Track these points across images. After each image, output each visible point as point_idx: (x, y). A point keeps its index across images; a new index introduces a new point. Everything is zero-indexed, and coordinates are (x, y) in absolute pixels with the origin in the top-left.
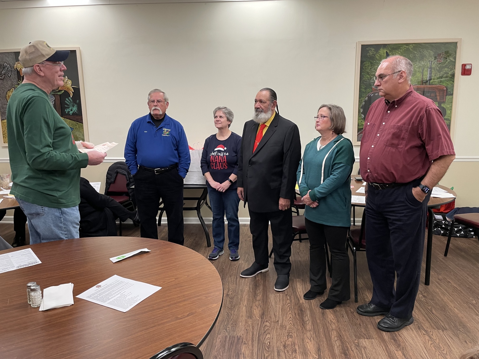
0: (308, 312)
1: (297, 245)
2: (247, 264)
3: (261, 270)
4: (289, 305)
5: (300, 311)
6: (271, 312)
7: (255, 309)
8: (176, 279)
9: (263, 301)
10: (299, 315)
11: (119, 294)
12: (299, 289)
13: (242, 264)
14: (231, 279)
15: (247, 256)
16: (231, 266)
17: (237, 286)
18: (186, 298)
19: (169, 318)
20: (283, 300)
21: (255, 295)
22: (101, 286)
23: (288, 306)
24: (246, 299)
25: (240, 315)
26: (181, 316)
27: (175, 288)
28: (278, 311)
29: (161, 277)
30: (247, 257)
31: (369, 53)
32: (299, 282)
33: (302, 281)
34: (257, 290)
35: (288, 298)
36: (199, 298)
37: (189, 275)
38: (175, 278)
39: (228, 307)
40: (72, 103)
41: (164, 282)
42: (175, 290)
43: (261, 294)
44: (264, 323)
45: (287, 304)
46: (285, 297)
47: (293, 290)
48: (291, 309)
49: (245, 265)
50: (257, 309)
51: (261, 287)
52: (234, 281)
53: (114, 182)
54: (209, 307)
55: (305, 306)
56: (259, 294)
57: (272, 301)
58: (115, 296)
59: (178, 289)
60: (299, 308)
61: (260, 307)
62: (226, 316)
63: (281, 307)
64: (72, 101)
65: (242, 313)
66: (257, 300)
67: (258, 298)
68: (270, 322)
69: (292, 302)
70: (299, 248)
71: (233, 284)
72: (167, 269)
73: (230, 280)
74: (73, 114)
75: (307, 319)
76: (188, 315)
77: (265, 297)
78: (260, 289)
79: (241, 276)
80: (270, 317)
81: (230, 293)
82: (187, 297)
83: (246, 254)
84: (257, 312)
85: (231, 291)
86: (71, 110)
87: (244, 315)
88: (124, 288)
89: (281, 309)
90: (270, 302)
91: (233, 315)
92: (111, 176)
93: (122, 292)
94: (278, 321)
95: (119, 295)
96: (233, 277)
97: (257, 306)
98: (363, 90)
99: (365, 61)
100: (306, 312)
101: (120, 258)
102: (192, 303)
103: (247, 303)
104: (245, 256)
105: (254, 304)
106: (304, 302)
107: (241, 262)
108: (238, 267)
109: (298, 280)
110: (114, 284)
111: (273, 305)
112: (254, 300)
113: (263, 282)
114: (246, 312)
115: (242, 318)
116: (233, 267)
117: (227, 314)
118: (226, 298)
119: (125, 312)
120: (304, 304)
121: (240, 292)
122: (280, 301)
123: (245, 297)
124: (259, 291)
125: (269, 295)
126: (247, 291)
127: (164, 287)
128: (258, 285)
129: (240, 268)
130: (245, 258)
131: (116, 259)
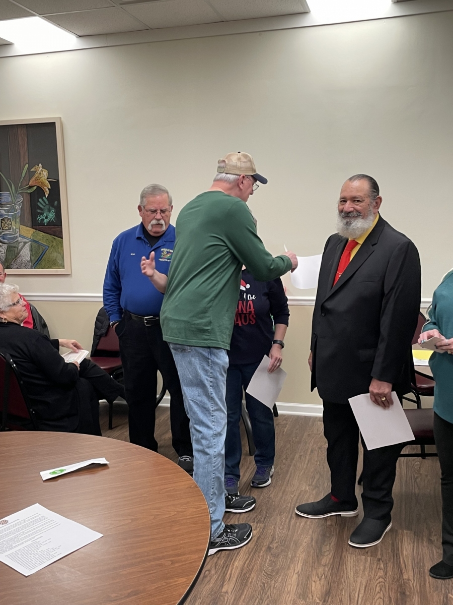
0: (416, 600)
1: (416, 464)
2: (314, 492)
4: (381, 580)
5: (400, 595)
6: (343, 591)
7: (314, 582)
8: (133, 520)
9: (333, 568)
10: (396, 603)
11: (30, 539)
12: (406, 549)
13: (306, 492)
14: (281, 518)
16: (285, 493)
17: (290, 533)
20: (371, 568)
21: (319, 554)
22: (7, 522)
23: (378, 581)
24: (302, 559)
25: (286, 589)
28: (358, 590)
30: (318, 480)
32: (407, 536)
33: (415, 535)
34: (325, 544)
35: (382, 566)
36: (159, 562)
37: (158, 515)
39: (265, 572)
40: (48, 207)
41: (111, 525)
43: (331, 554)
45: (377, 578)
46: (376, 564)
47: (393, 551)
48: (383, 589)
49: (310, 495)
50: (318, 582)
51: (334, 540)
52: (284, 524)
53: (107, 334)
54: (171, 583)
55: (411, 586)
56: (327, 554)
57: (349, 570)
58: (23, 543)
60: (399, 588)
61: (325, 578)
62: (260, 588)
63: (364, 582)
65: (289, 587)
66: (322, 563)
67: (324, 561)
69: (388, 575)
70: (419, 471)
71: (283, 529)
73: (278, 521)
74: (49, 223)
76: (129, 594)
77: (338, 560)
78: (330, 544)
79: (297, 514)
80: (341, 601)
81: (274, 545)
83: (317, 473)
84: (317, 587)
85: (277, 542)
87: (293, 591)
88: (42, 529)
89: (364, 586)
90: (345, 571)
91: (272, 589)
93: (36, 538)
96: (285, 515)
97: (320, 576)
100: (413, 598)
101: (56, 473)
102: (144, 572)
103: (302, 569)
104: (313, 477)
105: (315, 572)
106: (411, 578)
107: (304, 488)
108: (298, 498)
109: (407, 533)
110: (30, 520)
111: (350, 577)
112: (316, 563)
113: (338, 530)
114: (298, 586)
115: (288, 595)
116: (287, 497)
117: (262, 585)
118: (265, 555)
119: (26, 575)
120: (411, 583)
121: (293, 546)
122: (364, 571)
123: (299, 557)
124: (328, 546)
125: (345, 557)
126: (306, 544)
127: (107, 535)
128: (328, 535)
129: (302, 498)
130: (313, 481)
131: (50, 473)
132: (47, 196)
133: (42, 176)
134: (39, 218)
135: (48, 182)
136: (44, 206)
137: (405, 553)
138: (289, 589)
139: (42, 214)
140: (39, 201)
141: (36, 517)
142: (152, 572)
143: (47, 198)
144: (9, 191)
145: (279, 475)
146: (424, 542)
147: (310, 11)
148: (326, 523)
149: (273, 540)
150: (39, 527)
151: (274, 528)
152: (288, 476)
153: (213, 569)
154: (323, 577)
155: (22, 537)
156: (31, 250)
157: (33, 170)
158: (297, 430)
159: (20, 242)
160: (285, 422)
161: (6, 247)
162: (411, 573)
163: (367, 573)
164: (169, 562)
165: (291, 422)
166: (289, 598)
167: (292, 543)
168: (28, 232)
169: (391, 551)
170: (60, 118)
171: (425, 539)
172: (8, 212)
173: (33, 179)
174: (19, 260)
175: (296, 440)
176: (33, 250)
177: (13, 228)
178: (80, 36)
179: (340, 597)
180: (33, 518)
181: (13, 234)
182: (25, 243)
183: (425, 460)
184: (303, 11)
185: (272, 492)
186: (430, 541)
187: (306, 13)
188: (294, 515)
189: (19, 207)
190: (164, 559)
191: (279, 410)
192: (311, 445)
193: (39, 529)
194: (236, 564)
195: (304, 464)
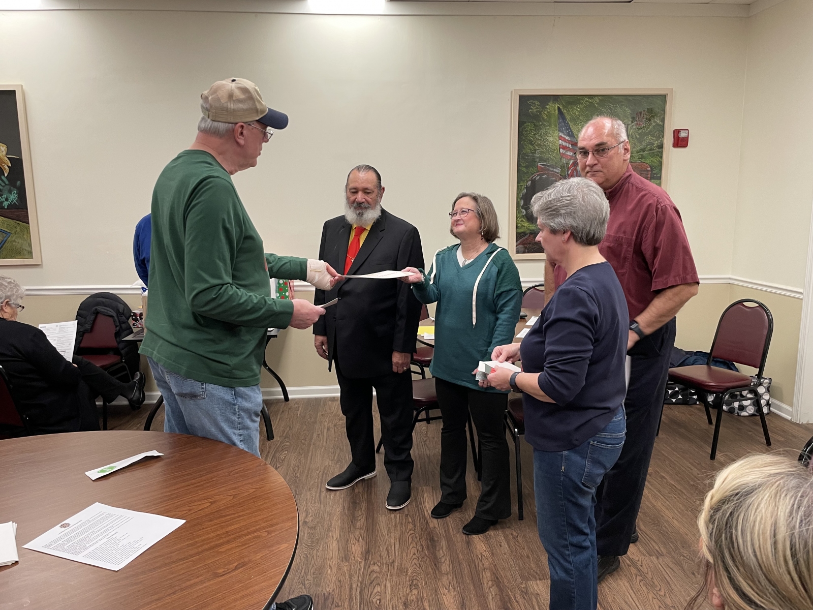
0: (443, 543)
2: (338, 466)
3: (363, 475)
4: (412, 532)
5: (430, 540)
6: (381, 548)
7: (353, 544)
8: (212, 503)
9: (368, 529)
10: (428, 549)
11: (104, 537)
12: (428, 503)
13: (329, 466)
14: (311, 494)
15: (338, 451)
16: (310, 471)
17: (322, 506)
18: (233, 536)
19: (202, 575)
20: (401, 524)
21: (353, 519)
22: (69, 525)
23: (409, 534)
24: (338, 527)
25: (328, 556)
26: (223, 570)
27: (211, 521)
28: (393, 544)
29: (184, 502)
30: (339, 455)
31: (532, 109)
32: (426, 492)
34: (357, 510)
35: (410, 520)
36: (255, 534)
37: (236, 494)
38: (210, 502)
39: (306, 545)
40: (8, 187)
41: (190, 510)
42: (209, 523)
43: (364, 517)
44: (369, 567)
45: (408, 531)
46: (405, 520)
47: (417, 506)
48: (415, 539)
49: (334, 469)
50: (357, 543)
51: (364, 505)
52: (315, 498)
53: (92, 330)
54: (273, 551)
55: (437, 532)
56: (360, 518)
57: (383, 529)
58: (97, 542)
59: (216, 521)
60: (428, 536)
61: (363, 539)
62: (303, 559)
63: (397, 537)
64: (7, 183)
65: (331, 553)
66: (357, 527)
67: (358, 524)
68: (380, 564)
69: (416, 527)
70: (427, 434)
71: (315, 503)
72: (196, 487)
73: (309, 497)
74: (10, 206)
75: (443, 555)
76: (236, 567)
77: (371, 521)
78: (361, 509)
79: (328, 489)
80: (380, 556)
81: (309, 519)
84: (357, 549)
85: (311, 516)
86: (7, 200)
87: (335, 556)
88: (114, 526)
89: (398, 540)
90: (379, 530)
91: (315, 558)
92: (85, 318)
93: (110, 535)
94: (393, 562)
95: (105, 540)
96: (314, 490)
97: (357, 538)
98: (524, 169)
99: (525, 123)
100: (441, 542)
101: (106, 471)
102: (243, 545)
104: (334, 453)
105: (352, 536)
106: (436, 526)
107: (327, 463)
108: (323, 473)
109: (426, 489)
110: (94, 519)
111: (384, 534)
112: (352, 527)
113: (366, 496)
114: (339, 550)
115: (332, 560)
116: (313, 473)
117: (304, 556)
119: (117, 570)
121: (327, 517)
122: (396, 526)
123: (335, 524)
124: (360, 512)
125: (377, 518)
126: (339, 513)
127: (190, 520)
128: (358, 502)
129: (327, 473)
130: (335, 456)
131: (98, 472)
132: (6, 175)
135: (7, 159)
136: (3, 187)
138: (331, 555)
141: (101, 515)
143: (6, 177)
149: (307, 515)
150: (109, 524)
151: (306, 503)
152: (310, 454)
154: (361, 538)
155: (93, 536)
158: (310, 411)
160: (296, 405)
163: (398, 528)
164: (265, 533)
165: (303, 405)
166: (332, 563)
167: (326, 514)
175: (311, 420)
179: (379, 553)
180: (98, 517)
183: (430, 423)
185: (298, 471)
190: (258, 531)
191: (290, 395)
192: (326, 423)
193: (110, 526)
195: (323, 441)
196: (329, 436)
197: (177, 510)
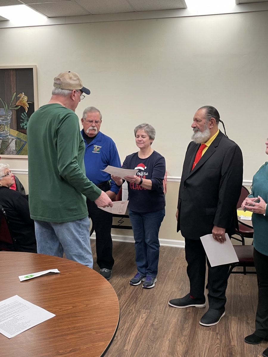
1: (241, 277)
2: (180, 292)
4: (218, 345)
5: (229, 354)
6: (196, 351)
7: (179, 345)
8: (73, 307)
9: (190, 337)
12: (233, 328)
13: (175, 292)
14: (160, 307)
16: (163, 293)
17: (165, 316)
20: (212, 339)
21: (182, 329)
23: (216, 346)
24: (171, 332)
25: (162, 349)
27: (69, 318)
28: (204, 351)
29: (60, 303)
30: (182, 285)
32: (234, 320)
33: (239, 320)
34: (186, 323)
35: (219, 337)
37: (89, 304)
39: (150, 339)
42: (67, 319)
43: (189, 329)
45: (216, 344)
46: (215, 336)
48: (219, 351)
49: (177, 294)
50: (181, 345)
51: (191, 321)
52: (162, 310)
54: (95, 345)
55: (236, 349)
56: (186, 329)
57: (200, 339)
59: (71, 319)
60: (229, 351)
61: (185, 343)
62: (146, 348)
63: (208, 346)
64: (26, 116)
66: (184, 334)
67: (185, 333)
69: (222, 342)
71: (161, 313)
73: (158, 309)
76: (70, 351)
77: (193, 333)
78: (189, 323)
79: (169, 305)
81: (156, 323)
82: (77, 329)
83: (182, 281)
84: (180, 348)
85: (157, 322)
87: (166, 350)
88: (19, 311)
89: (208, 349)
90: (197, 340)
91: (153, 349)
93: (16, 315)
95: (12, 318)
96: (162, 305)
97: (182, 342)
100: (237, 356)
101: (28, 277)
103: (172, 338)
104: (180, 284)
105: (179, 340)
106: (236, 345)
107: (174, 290)
109: (234, 318)
110: (12, 305)
111: (200, 343)
113: (193, 315)
114: (169, 347)
115: (163, 353)
116: (164, 295)
117: (148, 346)
118: (150, 329)
119: (9, 338)
120: (236, 348)
121: (167, 324)
122: (208, 340)
123: (170, 330)
124: (187, 325)
125: (197, 331)
126: (174, 323)
127: (58, 315)
128: (187, 318)
129: (172, 296)
130: (180, 286)
131: (25, 277)
132: (26, 112)
133: (24, 100)
134: (22, 125)
135: (27, 104)
136: (25, 118)
137: (232, 329)
138: (164, 349)
139: (23, 122)
140: (22, 115)
141: (16, 303)
142: (84, 338)
143: (26, 113)
144: (4, 108)
145: (160, 282)
146: (244, 324)
147: (187, 8)
148: (187, 311)
149: (155, 320)
150: (18, 309)
151: (156, 313)
152: (165, 282)
153: (119, 336)
154: (184, 343)
155: (7, 315)
156: (16, 144)
157: (18, 96)
158: (171, 255)
159: (10, 139)
160: (164, 250)
161: (1, 141)
162: (236, 342)
163: (210, 341)
164: (95, 332)
165: (167, 250)
166: (163, 354)
167: (166, 322)
168: (14, 133)
169: (224, 328)
170: (36, 66)
171: (244, 322)
172: (3, 121)
173: (19, 101)
174: (9, 149)
175: (170, 261)
176: (17, 144)
177: (6, 130)
178: (49, 17)
179: (194, 355)
180: (14, 304)
181: (6, 134)
182: (13, 139)
183: (245, 275)
184: (183, 7)
185: (155, 291)
186: (248, 323)
187: (184, 8)
188: (168, 306)
189: (10, 118)
190: (92, 330)
191: (161, 243)
192: (179, 264)
193: (17, 310)
194: (133, 333)
195: (175, 275)
196: (179, 273)
197: (54, 308)
